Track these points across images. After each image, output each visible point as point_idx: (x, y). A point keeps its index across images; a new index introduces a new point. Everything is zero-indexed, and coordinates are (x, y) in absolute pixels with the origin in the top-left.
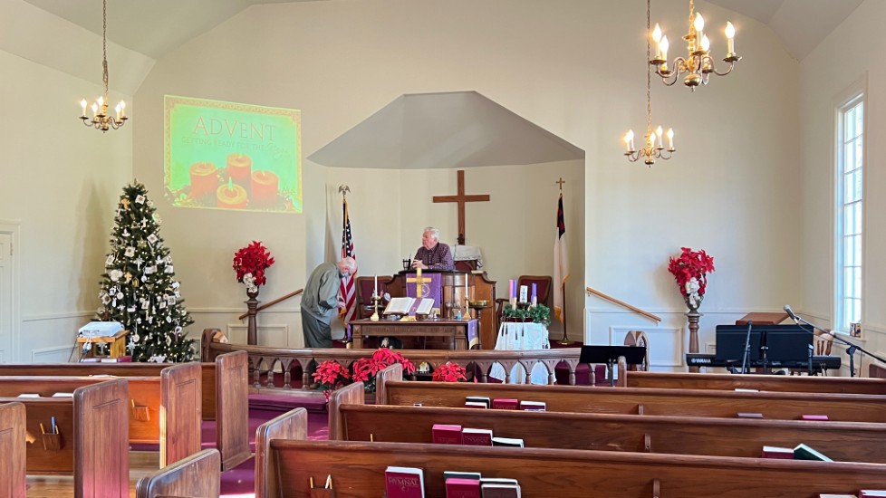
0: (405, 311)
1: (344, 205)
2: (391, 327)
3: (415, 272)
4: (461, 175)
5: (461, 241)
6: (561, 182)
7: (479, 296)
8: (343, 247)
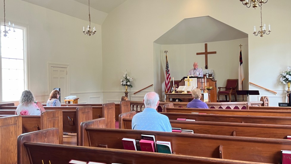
0: (183, 90)
1: (166, 57)
2: (179, 95)
4: (206, 45)
5: (206, 68)
6: (241, 46)
7: (210, 86)
8: (166, 71)
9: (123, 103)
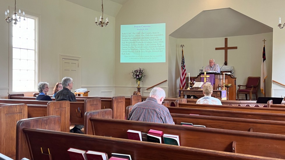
0: (200, 86)
1: (182, 51)
2: (194, 92)
3: (204, 73)
4: (226, 40)
5: (226, 64)
6: (264, 41)
7: (229, 83)
8: (182, 66)
9: (133, 97)
